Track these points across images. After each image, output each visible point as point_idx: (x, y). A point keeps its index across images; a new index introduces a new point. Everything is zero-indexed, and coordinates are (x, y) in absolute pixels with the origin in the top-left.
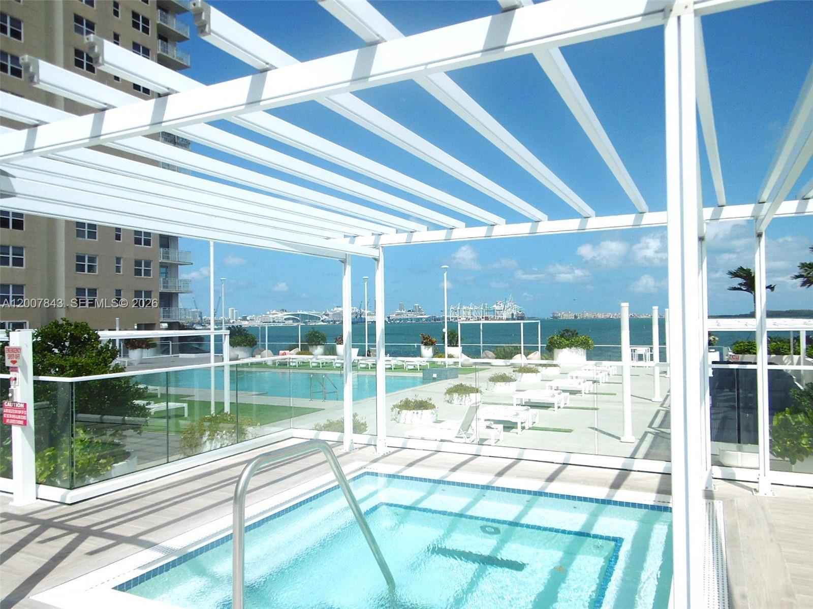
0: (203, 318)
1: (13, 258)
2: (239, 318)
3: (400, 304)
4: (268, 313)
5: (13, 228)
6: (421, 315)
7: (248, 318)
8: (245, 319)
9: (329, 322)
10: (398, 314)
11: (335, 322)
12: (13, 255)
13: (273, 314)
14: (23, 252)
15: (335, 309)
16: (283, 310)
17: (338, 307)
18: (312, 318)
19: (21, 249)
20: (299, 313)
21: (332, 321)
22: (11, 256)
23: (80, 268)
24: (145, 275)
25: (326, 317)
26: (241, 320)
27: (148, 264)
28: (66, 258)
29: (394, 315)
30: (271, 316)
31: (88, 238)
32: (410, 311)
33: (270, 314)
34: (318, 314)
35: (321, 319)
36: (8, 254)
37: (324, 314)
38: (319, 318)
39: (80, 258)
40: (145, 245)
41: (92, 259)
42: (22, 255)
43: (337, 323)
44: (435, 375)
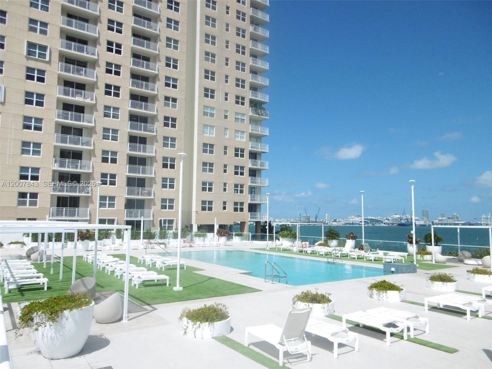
0: (310, 220)
1: (169, 184)
2: (332, 220)
3: (441, 213)
4: (349, 217)
5: (170, 168)
6: (458, 221)
7: (337, 221)
8: (335, 221)
9: (389, 224)
10: (440, 220)
11: (393, 224)
12: (169, 182)
13: (353, 218)
14: (174, 181)
15: (394, 216)
16: (358, 216)
17: (395, 215)
18: (377, 221)
19: (174, 179)
20: (369, 218)
21: (391, 224)
22: (168, 183)
23: (204, 189)
24: (240, 193)
25: (387, 221)
26: (332, 221)
27: (242, 186)
28: (197, 184)
29: (437, 221)
30: (351, 219)
31: (209, 172)
32: (449, 218)
33: (350, 218)
34: (381, 219)
35: (384, 222)
36: (167, 182)
37: (386, 219)
38: (382, 222)
39: (204, 184)
40: (240, 175)
41: (211, 184)
42: (174, 183)
43: (395, 225)
44: (393, 269)
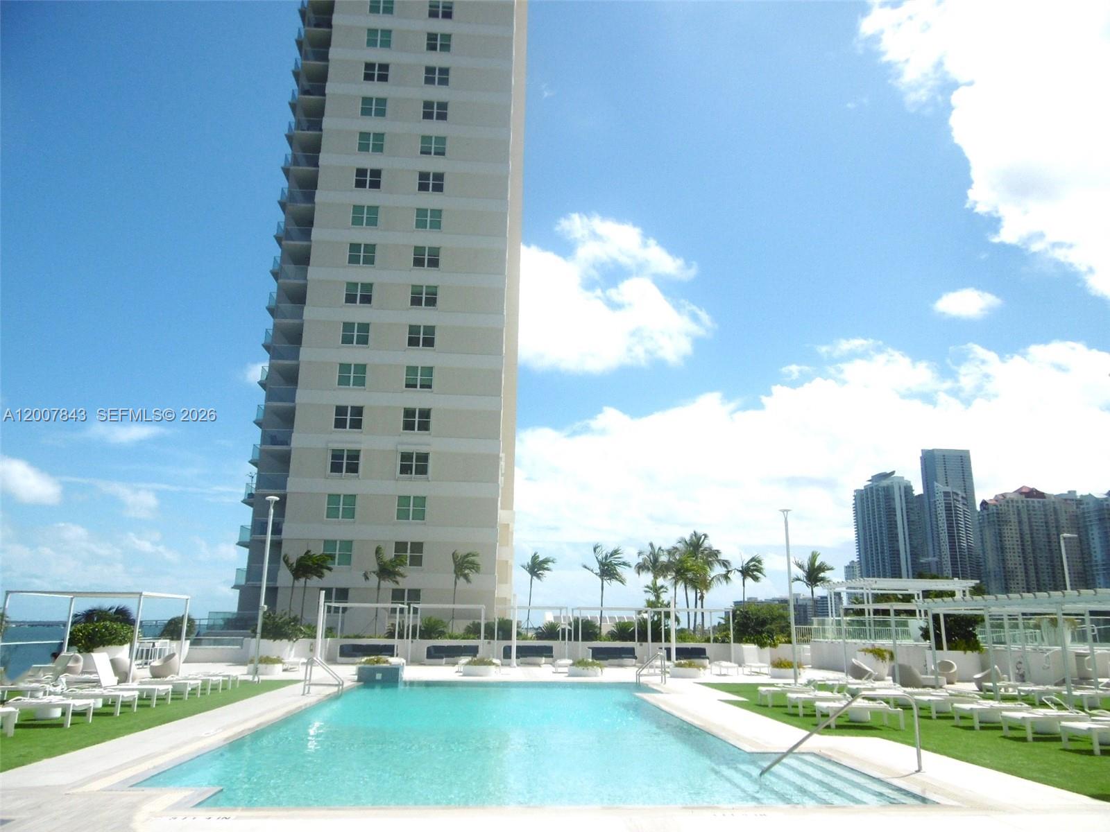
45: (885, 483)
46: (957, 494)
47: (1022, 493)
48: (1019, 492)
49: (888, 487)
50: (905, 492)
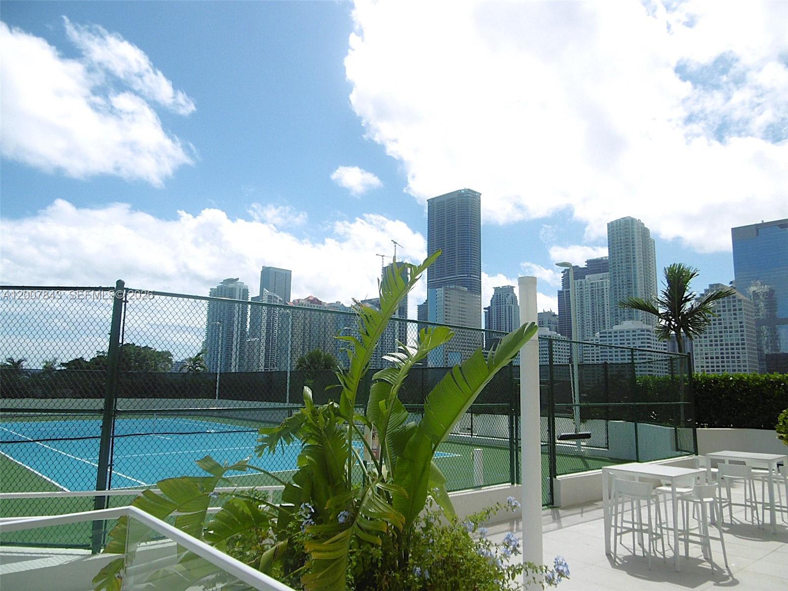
45: (231, 285)
46: (277, 298)
47: (308, 300)
48: (308, 299)
49: (232, 288)
50: (243, 293)
